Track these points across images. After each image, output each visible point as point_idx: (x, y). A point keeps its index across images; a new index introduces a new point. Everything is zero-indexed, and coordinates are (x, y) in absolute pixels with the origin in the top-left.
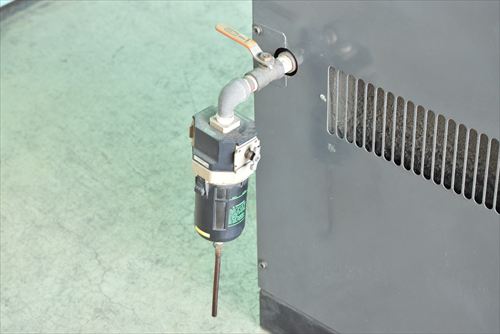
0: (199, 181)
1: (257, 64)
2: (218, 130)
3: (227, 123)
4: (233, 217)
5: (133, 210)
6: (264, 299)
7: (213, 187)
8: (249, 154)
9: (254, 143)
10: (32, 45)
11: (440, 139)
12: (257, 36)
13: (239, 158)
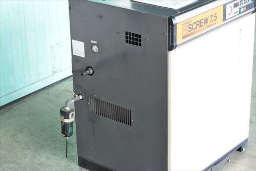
0: (62, 122)
1: (75, 97)
2: (66, 110)
3: (68, 109)
4: (70, 131)
5: (48, 145)
6: (79, 158)
7: (65, 123)
8: (72, 115)
9: (74, 113)
10: (20, 111)
11: (114, 111)
12: (74, 91)
13: (70, 116)
